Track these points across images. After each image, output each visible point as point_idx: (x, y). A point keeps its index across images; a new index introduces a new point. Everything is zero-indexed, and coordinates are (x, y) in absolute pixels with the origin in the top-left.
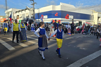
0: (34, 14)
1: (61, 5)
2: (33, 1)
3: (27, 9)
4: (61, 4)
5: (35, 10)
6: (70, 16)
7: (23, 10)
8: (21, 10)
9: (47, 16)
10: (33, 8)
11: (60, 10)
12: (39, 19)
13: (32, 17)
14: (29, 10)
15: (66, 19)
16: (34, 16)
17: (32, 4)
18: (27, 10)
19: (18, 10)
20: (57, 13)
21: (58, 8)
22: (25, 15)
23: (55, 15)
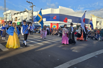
0: (32, 17)
1: (60, 9)
2: (32, 3)
3: (25, 11)
4: (60, 7)
5: (33, 12)
6: (68, 19)
7: (22, 12)
8: (19, 12)
9: (45, 19)
10: (31, 11)
11: (59, 13)
13: (30, 19)
14: (27, 12)
15: (65, 22)
16: (32, 18)
17: (31, 7)
18: (25, 13)
19: (16, 12)
20: (55, 16)
21: (57, 11)
22: (24, 17)
23: (54, 18)
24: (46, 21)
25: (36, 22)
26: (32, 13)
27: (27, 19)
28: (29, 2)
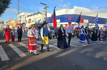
0: (46, 18)
1: (75, 9)
2: (46, 5)
3: (39, 13)
4: (75, 7)
6: (84, 20)
7: (35, 14)
8: (33, 14)
9: (59, 20)
10: (45, 12)
11: (74, 14)
12: (51, 23)
13: (44, 21)
14: (41, 13)
15: (81, 23)
16: (46, 20)
17: (45, 8)
19: (30, 14)
20: (70, 17)
21: (72, 12)
22: (37, 19)
23: (69, 19)
24: (60, 22)
25: (50, 24)
26: (46, 15)
27: (40, 21)
28: (42, 4)
